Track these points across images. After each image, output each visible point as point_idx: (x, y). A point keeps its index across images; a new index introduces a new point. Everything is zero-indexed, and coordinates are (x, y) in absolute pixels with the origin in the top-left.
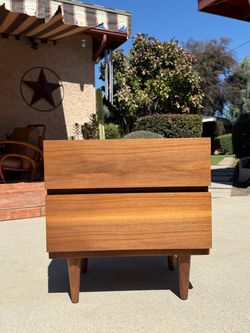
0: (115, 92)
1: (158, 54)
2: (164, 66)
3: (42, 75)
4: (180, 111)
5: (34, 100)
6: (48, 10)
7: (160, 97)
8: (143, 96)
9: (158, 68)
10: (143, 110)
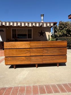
0: (54, 33)
1: (64, 25)
2: (65, 27)
3: (42, 31)
4: (68, 36)
5: (40, 35)
6: (40, 25)
7: (64, 33)
8: (60, 33)
9: (64, 28)
10: (60, 36)
